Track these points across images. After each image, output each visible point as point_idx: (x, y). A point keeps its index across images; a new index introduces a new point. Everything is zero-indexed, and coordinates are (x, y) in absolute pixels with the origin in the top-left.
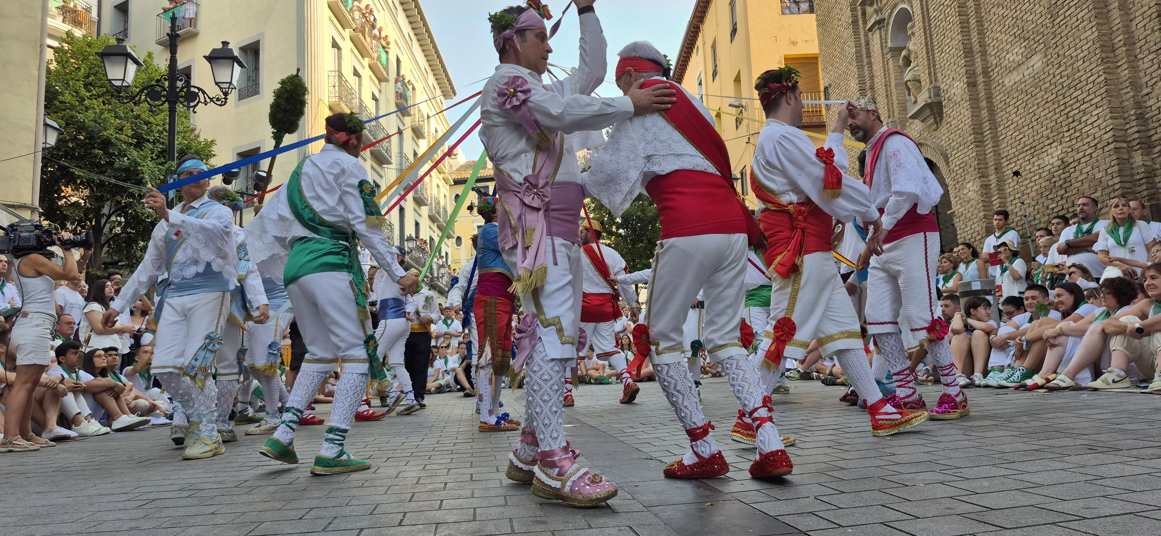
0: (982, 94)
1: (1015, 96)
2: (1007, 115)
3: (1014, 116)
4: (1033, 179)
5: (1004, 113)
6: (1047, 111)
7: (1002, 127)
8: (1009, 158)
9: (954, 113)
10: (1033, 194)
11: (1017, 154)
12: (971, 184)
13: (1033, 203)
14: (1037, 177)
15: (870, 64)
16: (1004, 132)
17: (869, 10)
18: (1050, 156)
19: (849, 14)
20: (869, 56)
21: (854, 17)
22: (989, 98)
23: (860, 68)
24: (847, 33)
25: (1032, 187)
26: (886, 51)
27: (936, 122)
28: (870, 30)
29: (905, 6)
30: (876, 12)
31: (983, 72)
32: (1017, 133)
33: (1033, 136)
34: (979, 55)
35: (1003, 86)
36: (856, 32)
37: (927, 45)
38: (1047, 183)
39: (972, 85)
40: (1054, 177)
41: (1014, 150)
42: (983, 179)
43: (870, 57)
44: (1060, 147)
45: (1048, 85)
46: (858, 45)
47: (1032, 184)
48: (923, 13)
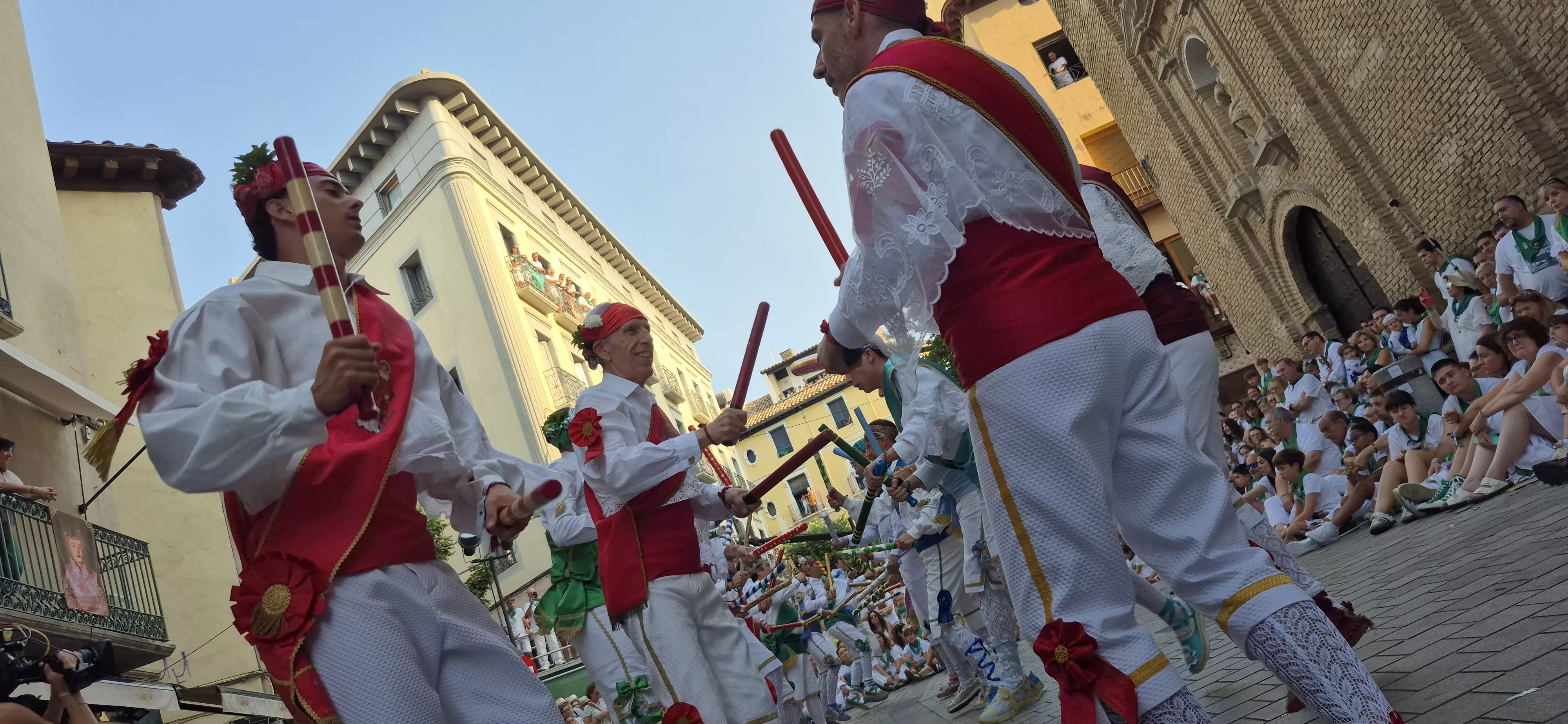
0: (1330, 109)
1: (1370, 97)
2: (1372, 123)
3: (1380, 121)
4: (1440, 189)
5: (1367, 122)
6: (1416, 103)
7: (1373, 140)
8: (1398, 173)
9: (1307, 143)
10: (1449, 208)
11: (1406, 165)
12: (1367, 222)
13: (1454, 219)
14: (1443, 186)
15: (1182, 116)
16: (1377, 144)
17: (1153, 55)
18: (1446, 155)
19: (1130, 68)
20: (1176, 107)
21: (1138, 69)
22: (1341, 110)
23: (1172, 125)
24: (1139, 90)
25: (1444, 200)
26: (1194, 96)
27: (1292, 160)
28: (1164, 77)
29: (1193, 36)
30: (1161, 54)
31: (1319, 83)
32: (1394, 141)
33: (1415, 138)
34: (1304, 64)
35: (1351, 90)
36: (1148, 86)
37: (1238, 73)
38: (1459, 189)
39: (1312, 102)
40: (1463, 179)
41: (1400, 162)
42: (1379, 211)
43: (1178, 108)
44: (1452, 141)
45: (1402, 71)
46: (1157, 101)
47: (1441, 197)
48: (1216, 38)
